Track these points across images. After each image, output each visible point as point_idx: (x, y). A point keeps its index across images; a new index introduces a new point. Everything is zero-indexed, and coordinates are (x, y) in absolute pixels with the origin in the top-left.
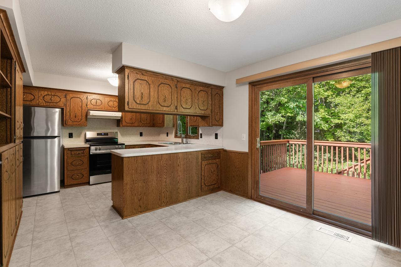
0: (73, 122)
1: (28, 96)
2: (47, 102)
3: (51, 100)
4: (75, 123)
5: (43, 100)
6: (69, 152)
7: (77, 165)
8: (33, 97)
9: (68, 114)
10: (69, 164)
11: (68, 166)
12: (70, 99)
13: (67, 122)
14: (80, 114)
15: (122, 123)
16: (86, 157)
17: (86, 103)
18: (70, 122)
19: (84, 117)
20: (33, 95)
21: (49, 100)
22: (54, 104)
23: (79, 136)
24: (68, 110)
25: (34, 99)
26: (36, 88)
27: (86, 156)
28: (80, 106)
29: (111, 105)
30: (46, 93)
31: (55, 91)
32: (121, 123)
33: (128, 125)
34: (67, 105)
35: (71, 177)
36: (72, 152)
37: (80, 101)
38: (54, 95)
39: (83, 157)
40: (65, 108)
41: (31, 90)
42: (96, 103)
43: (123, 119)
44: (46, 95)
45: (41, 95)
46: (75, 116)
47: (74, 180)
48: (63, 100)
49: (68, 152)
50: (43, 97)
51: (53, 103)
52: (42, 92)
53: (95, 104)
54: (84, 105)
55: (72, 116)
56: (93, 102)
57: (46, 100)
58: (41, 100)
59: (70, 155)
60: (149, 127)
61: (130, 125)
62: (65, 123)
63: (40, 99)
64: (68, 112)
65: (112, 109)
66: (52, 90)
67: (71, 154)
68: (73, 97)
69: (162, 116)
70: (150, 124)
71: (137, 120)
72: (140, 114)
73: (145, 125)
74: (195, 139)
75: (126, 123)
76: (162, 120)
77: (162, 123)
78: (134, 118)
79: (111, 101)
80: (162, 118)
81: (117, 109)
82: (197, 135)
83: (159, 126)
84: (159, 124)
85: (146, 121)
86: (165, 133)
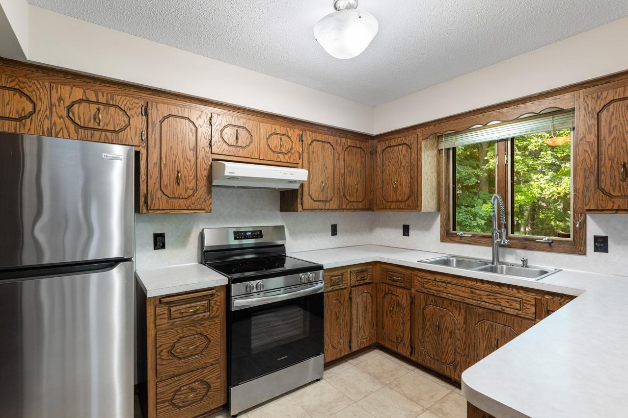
0: (169, 200)
1: (6, 101)
2: (84, 128)
3: (95, 119)
4: (175, 201)
5: (67, 120)
6: (162, 310)
7: (188, 353)
8: (29, 108)
9: (154, 172)
10: (165, 354)
11: (159, 362)
12: (161, 122)
13: (152, 200)
14: (192, 173)
15: (302, 199)
16: (217, 320)
17: (209, 137)
18: (159, 200)
19: (203, 183)
20: (29, 98)
21: (89, 121)
22: (109, 134)
23: (183, 241)
24: (154, 158)
25: (31, 114)
26: (40, 74)
27: (218, 317)
28: (192, 147)
29: (276, 147)
30: (78, 94)
31: (111, 89)
32: (299, 200)
33: (317, 205)
34: (151, 143)
35: (171, 401)
36: (173, 309)
37: (191, 129)
38: (107, 105)
39: (207, 323)
40: (143, 152)
41: (21, 79)
42: (237, 138)
43: (306, 189)
44: (80, 101)
45: (60, 99)
46: (178, 181)
47: (179, 407)
48: (138, 122)
49: (159, 311)
50: (69, 108)
51: (103, 130)
52: (65, 91)
53: (232, 141)
54: (203, 143)
55: (165, 180)
56: (229, 134)
57: (79, 119)
58: (61, 117)
59: (166, 321)
60: (360, 209)
61: (322, 205)
62: (146, 202)
63: (54, 114)
64: (155, 164)
65: (278, 157)
66: (98, 87)
67: (170, 318)
68: (170, 115)
69: (408, 181)
70: (363, 202)
71: (336, 190)
72: (343, 176)
73: (352, 205)
74: (558, 252)
75: (311, 201)
76: (407, 191)
77: (408, 199)
78: (329, 187)
79: (274, 133)
80: (409, 185)
81: (290, 158)
82: (571, 239)
83: (392, 208)
84: (394, 204)
85: (355, 195)
86: (396, 227)
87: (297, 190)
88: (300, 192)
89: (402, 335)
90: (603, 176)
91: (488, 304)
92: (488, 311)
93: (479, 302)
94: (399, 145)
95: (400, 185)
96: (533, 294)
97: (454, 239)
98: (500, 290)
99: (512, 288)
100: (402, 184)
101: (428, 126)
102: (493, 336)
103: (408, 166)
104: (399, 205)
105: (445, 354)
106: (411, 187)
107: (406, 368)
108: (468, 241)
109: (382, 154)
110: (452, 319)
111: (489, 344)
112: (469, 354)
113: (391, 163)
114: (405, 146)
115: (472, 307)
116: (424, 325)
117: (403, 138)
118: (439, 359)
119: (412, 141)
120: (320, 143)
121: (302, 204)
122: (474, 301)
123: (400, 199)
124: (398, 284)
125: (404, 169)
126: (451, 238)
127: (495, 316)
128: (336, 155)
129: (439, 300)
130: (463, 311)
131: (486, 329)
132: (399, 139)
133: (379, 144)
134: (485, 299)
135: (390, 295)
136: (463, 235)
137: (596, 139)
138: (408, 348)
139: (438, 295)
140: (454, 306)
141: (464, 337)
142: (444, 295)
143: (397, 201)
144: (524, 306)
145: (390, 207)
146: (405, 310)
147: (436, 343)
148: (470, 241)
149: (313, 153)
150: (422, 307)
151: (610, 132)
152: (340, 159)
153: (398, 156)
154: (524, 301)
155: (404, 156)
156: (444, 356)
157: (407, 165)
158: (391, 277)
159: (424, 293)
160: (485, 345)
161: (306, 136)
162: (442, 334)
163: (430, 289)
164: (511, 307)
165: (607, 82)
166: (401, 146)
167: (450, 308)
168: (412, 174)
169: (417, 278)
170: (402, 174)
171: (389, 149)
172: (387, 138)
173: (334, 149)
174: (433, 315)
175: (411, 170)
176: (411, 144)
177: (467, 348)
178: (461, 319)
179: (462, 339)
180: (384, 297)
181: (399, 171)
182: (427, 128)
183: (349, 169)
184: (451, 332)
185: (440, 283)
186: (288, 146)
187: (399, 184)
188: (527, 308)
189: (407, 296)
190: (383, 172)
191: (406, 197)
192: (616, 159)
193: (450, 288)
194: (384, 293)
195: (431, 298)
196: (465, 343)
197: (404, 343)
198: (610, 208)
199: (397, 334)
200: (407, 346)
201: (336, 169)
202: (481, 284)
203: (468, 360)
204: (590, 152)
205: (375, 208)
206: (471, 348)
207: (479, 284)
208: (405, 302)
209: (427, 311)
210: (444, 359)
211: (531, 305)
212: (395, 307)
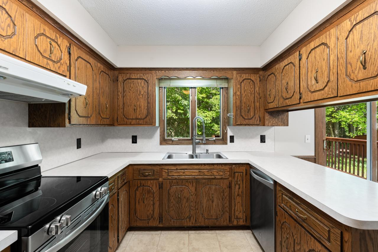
15: (69, 114)
29: (45, 51)
32: (66, 115)
33: (81, 121)
43: (73, 103)
60: (108, 125)
61: (84, 121)
65: (47, 64)
69: (146, 105)
70: (110, 118)
71: (94, 107)
72: (98, 95)
73: (104, 121)
74: (218, 144)
75: (77, 116)
76: (145, 112)
77: (146, 117)
78: (90, 103)
79: (43, 34)
80: (147, 108)
81: (59, 68)
82: (221, 138)
83: (132, 123)
84: (134, 121)
85: (105, 112)
86: (126, 138)
87: (64, 104)
88: (67, 106)
89: (152, 213)
90: (242, 110)
91: (208, 176)
92: (208, 180)
93: (203, 176)
94: (138, 79)
95: (140, 108)
96: (228, 166)
97: (168, 143)
98: (214, 167)
99: (219, 165)
100: (141, 107)
101: (161, 70)
102: (210, 193)
103: (146, 95)
104: (138, 122)
105: (183, 214)
106: (148, 109)
107: (156, 234)
108: (177, 143)
109: (123, 83)
110: (188, 190)
111: (209, 198)
112: (198, 208)
113: (131, 90)
114: (143, 80)
115: (199, 180)
116: (169, 200)
117: (142, 75)
118: (180, 218)
119: (149, 78)
120: (84, 61)
121: (69, 119)
122: (200, 176)
123: (139, 117)
124: (149, 178)
125: (143, 97)
126: (167, 142)
127: (211, 182)
128: (95, 76)
129: (180, 181)
130: (194, 184)
131: (207, 191)
132: (139, 75)
133: (120, 75)
134: (206, 173)
135: (142, 187)
136: (174, 140)
137: (240, 94)
138: (157, 220)
139: (179, 178)
140: (189, 182)
141: (195, 199)
142: (183, 177)
143: (137, 119)
144: (225, 173)
145: (130, 123)
146: (155, 194)
147: (178, 209)
148: (178, 143)
149: (79, 70)
150: (168, 189)
151: (244, 92)
152: (97, 81)
153: (137, 87)
154: (225, 170)
155: (142, 87)
156: (183, 215)
157: (145, 93)
158: (142, 174)
159: (169, 179)
160: (207, 199)
161: (74, 50)
162: (182, 202)
163: (174, 176)
164: (219, 175)
165: (243, 71)
166: (140, 80)
167: (187, 184)
168: (149, 101)
169: (164, 170)
170: (141, 100)
171: (130, 81)
172: (127, 72)
173: (93, 70)
174: (176, 191)
175: (148, 97)
176: (148, 80)
177: (197, 205)
178: (193, 189)
179: (194, 200)
180: (137, 189)
181: (139, 97)
182: (160, 72)
183: (102, 91)
184: (187, 199)
185: (180, 171)
186: (58, 55)
187: (138, 106)
188: (226, 173)
189: (156, 184)
190: (124, 97)
191: (144, 116)
192: (246, 103)
193: (187, 172)
194: (136, 187)
195: (174, 181)
196: (196, 202)
197: (154, 217)
198: (244, 124)
199: (148, 213)
200: (156, 219)
201: (94, 88)
202: (204, 166)
203: (197, 211)
204: (238, 99)
205: (116, 124)
206: (199, 203)
207: (203, 166)
208: (155, 189)
209: (172, 190)
210: (183, 216)
211: (228, 171)
212: (146, 195)
